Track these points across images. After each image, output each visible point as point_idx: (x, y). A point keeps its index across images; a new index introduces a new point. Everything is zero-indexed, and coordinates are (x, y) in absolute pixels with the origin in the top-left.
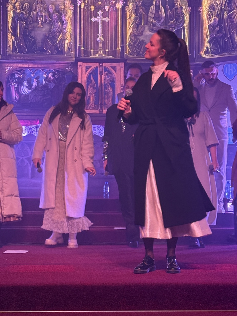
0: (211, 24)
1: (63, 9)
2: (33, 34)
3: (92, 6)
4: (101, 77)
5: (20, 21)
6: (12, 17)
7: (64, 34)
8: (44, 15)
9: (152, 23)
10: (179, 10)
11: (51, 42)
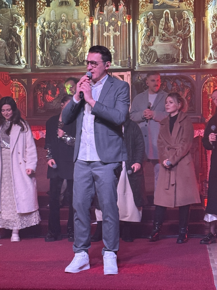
0: (214, 32)
1: (84, 25)
3: (106, 22)
6: (40, 36)
7: (84, 47)
8: (67, 32)
9: (162, 34)
10: (186, 21)
11: (73, 55)
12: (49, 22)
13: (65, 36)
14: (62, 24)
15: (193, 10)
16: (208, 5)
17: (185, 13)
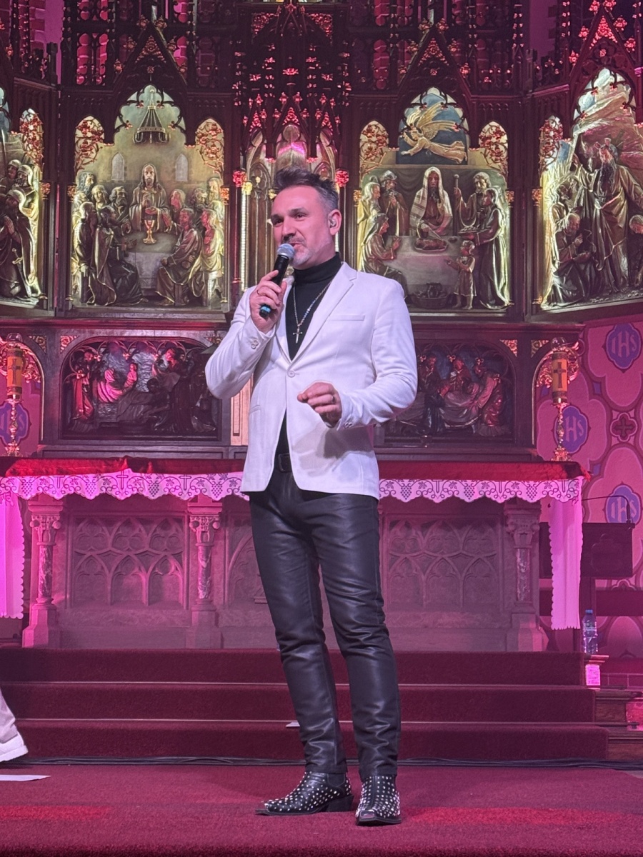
0: (563, 230)
1: (205, 198)
2: (131, 259)
5: (101, 229)
6: (83, 220)
7: (206, 257)
8: (158, 214)
9: (421, 231)
10: (486, 199)
11: (175, 277)
13: (152, 226)
14: (143, 191)
15: (505, 171)
16: (546, 160)
17: (483, 178)
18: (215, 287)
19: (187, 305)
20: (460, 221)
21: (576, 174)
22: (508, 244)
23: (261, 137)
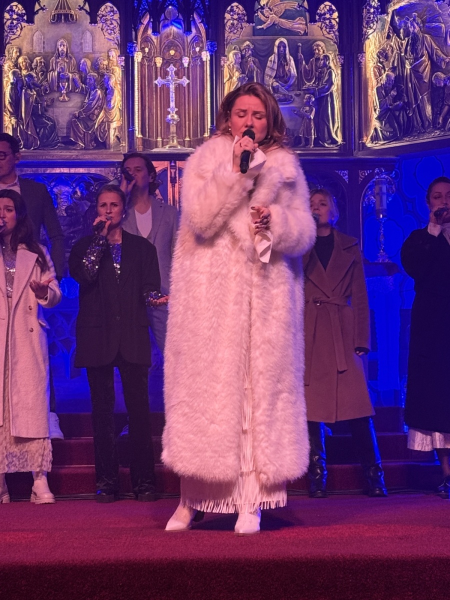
0: (382, 85)
1: (106, 65)
2: (49, 114)
3: (157, 58)
4: (173, 186)
5: (26, 91)
6: (12, 84)
7: (108, 111)
8: (70, 78)
9: (273, 88)
10: (322, 62)
11: (84, 126)
12: (31, 56)
13: (66, 87)
14: (58, 60)
15: (337, 40)
16: (368, 31)
18: (116, 134)
19: (95, 148)
20: (303, 80)
21: (391, 42)
22: (340, 97)
23: (148, 17)
